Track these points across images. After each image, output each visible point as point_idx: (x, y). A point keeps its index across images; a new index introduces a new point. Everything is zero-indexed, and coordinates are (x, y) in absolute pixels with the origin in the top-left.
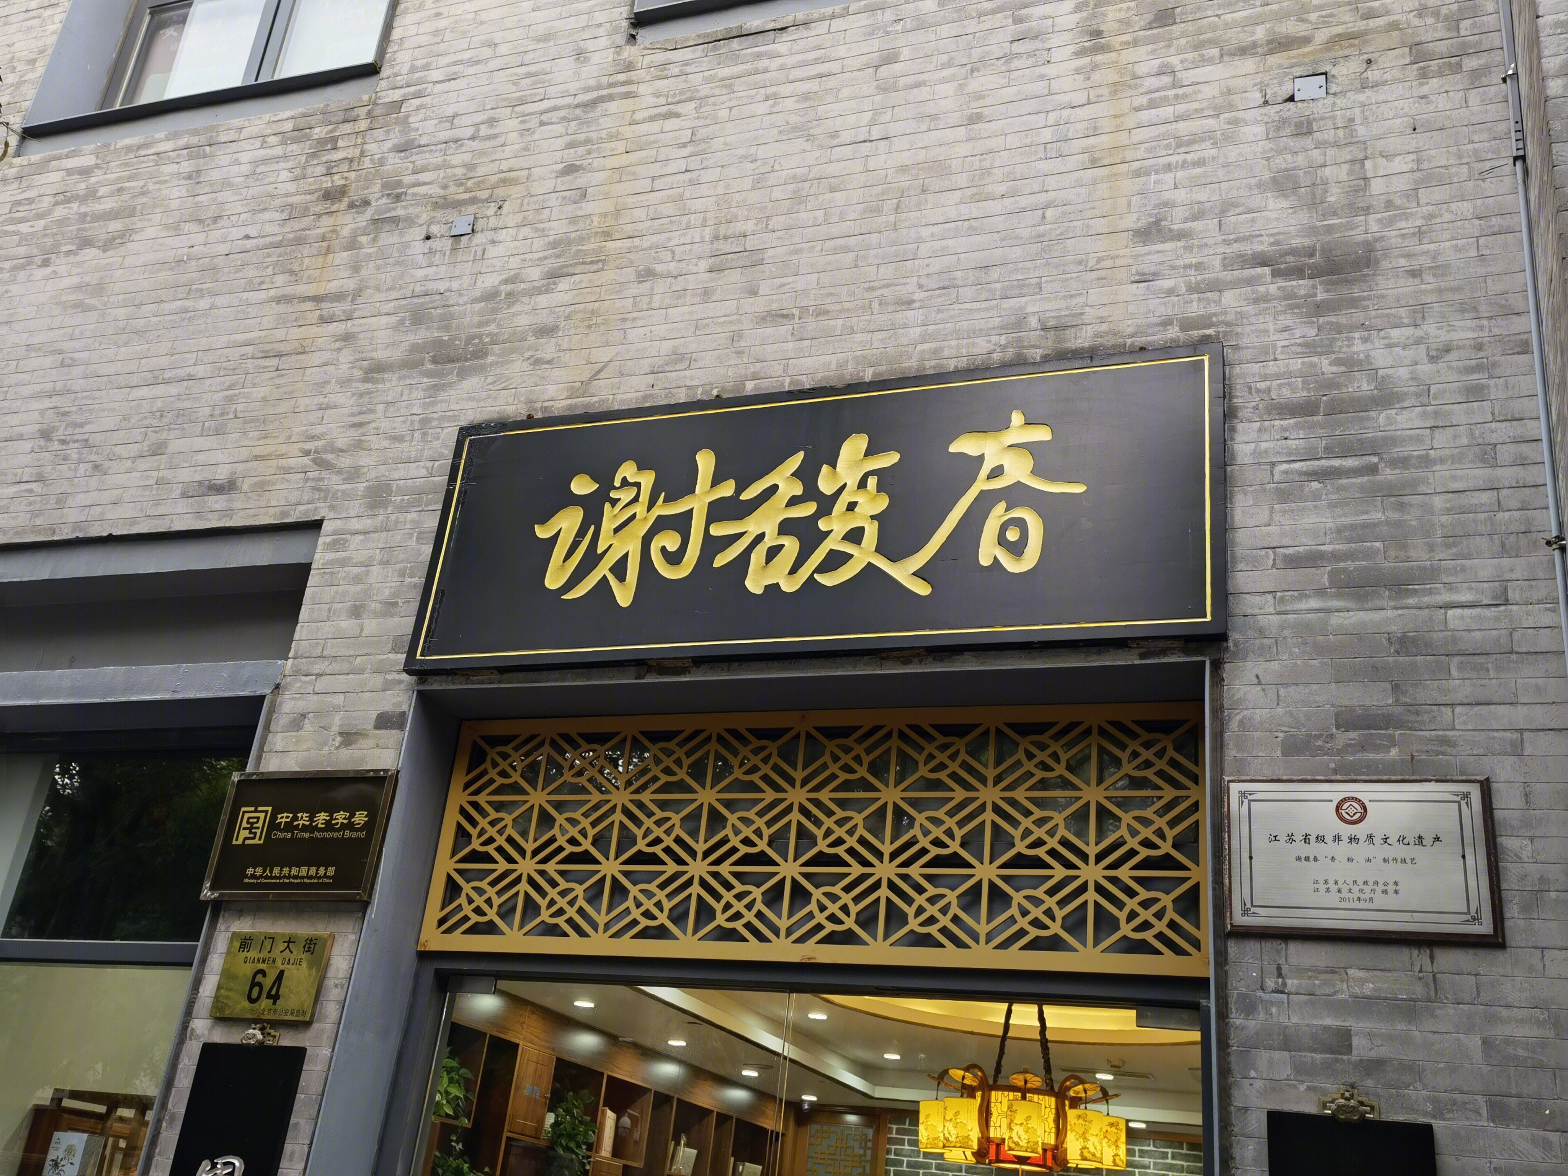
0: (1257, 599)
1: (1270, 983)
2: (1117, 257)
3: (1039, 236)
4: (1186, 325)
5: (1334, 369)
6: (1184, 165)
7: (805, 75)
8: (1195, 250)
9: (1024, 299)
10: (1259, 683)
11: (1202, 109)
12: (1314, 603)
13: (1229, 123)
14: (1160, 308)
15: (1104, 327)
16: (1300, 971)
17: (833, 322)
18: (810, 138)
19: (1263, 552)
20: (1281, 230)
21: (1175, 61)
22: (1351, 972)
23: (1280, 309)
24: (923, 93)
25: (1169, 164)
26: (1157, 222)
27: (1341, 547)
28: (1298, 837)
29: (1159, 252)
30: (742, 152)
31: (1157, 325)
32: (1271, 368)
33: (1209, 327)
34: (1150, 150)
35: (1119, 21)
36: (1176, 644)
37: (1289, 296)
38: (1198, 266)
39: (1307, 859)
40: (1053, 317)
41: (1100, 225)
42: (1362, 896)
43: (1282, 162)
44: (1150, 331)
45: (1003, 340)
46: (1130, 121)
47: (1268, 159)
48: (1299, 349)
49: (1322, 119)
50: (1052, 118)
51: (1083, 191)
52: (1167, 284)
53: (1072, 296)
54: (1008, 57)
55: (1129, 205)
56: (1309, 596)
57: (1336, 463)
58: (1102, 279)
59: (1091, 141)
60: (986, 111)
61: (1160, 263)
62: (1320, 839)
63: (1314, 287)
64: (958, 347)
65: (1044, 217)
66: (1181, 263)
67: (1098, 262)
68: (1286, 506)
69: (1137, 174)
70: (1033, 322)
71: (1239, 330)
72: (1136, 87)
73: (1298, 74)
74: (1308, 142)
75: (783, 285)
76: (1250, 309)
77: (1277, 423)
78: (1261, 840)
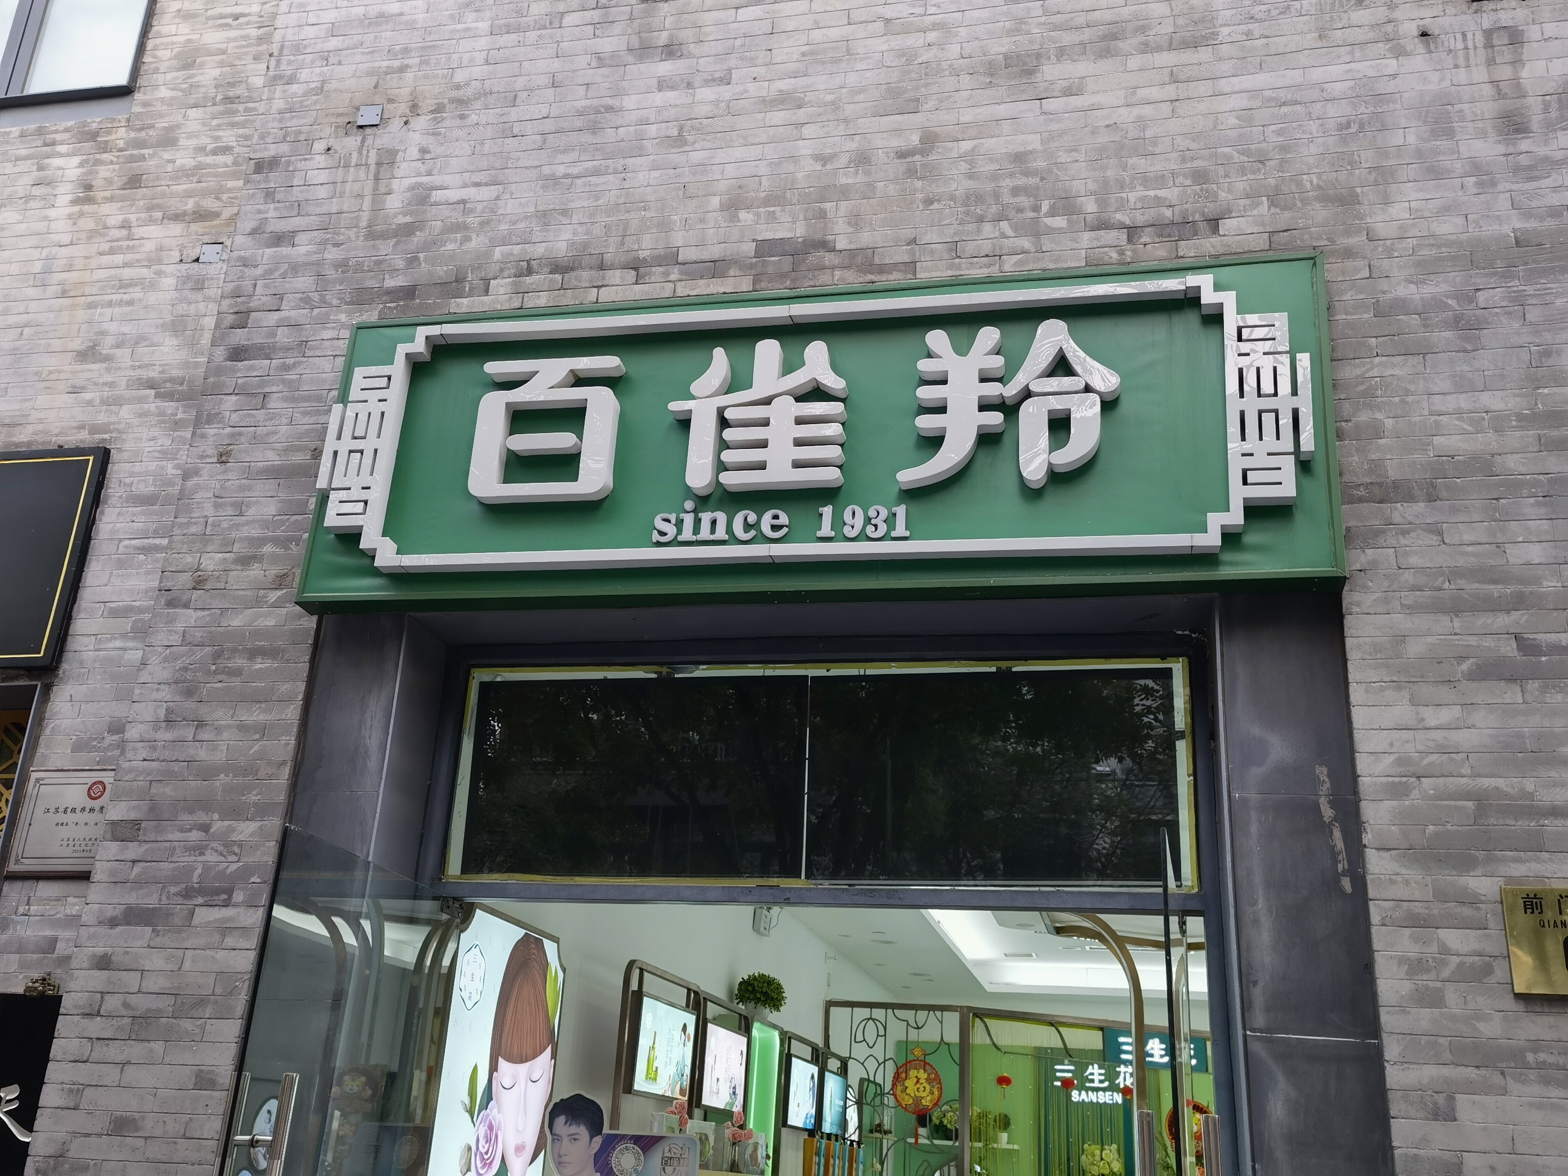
0: (85, 640)
1: (21, 910)
2: (62, 371)
3: (17, 349)
4: (93, 430)
5: (174, 472)
6: (121, 303)
8: (113, 371)
10: (71, 701)
11: (141, 260)
12: (118, 644)
13: (155, 274)
14: (80, 415)
15: (40, 427)
16: (43, 901)
19: (98, 605)
20: (168, 362)
21: (133, 217)
22: (69, 899)
23: (153, 423)
25: (111, 301)
26: (93, 347)
27: (144, 603)
28: (61, 810)
29: (89, 370)
31: (75, 428)
32: (138, 467)
33: (106, 433)
34: (102, 288)
35: (105, 179)
36: (22, 672)
37: (162, 414)
38: (112, 385)
39: (62, 824)
40: (9, 416)
41: (56, 345)
42: (86, 848)
43: (181, 309)
44: (69, 433)
46: (94, 263)
47: (173, 305)
48: (157, 455)
49: (212, 279)
50: (45, 252)
51: (51, 315)
52: (87, 396)
53: (25, 400)
54: (28, 198)
55: (79, 331)
56: (116, 638)
57: (157, 541)
58: (49, 388)
59: (66, 275)
61: (88, 379)
62: (74, 810)
63: (177, 408)
65: (22, 334)
66: (101, 380)
67: (49, 374)
68: (120, 572)
69: (91, 306)
71: (124, 436)
72: (104, 235)
73: (205, 242)
74: (199, 296)
76: (135, 421)
77: (131, 509)
78: (39, 812)
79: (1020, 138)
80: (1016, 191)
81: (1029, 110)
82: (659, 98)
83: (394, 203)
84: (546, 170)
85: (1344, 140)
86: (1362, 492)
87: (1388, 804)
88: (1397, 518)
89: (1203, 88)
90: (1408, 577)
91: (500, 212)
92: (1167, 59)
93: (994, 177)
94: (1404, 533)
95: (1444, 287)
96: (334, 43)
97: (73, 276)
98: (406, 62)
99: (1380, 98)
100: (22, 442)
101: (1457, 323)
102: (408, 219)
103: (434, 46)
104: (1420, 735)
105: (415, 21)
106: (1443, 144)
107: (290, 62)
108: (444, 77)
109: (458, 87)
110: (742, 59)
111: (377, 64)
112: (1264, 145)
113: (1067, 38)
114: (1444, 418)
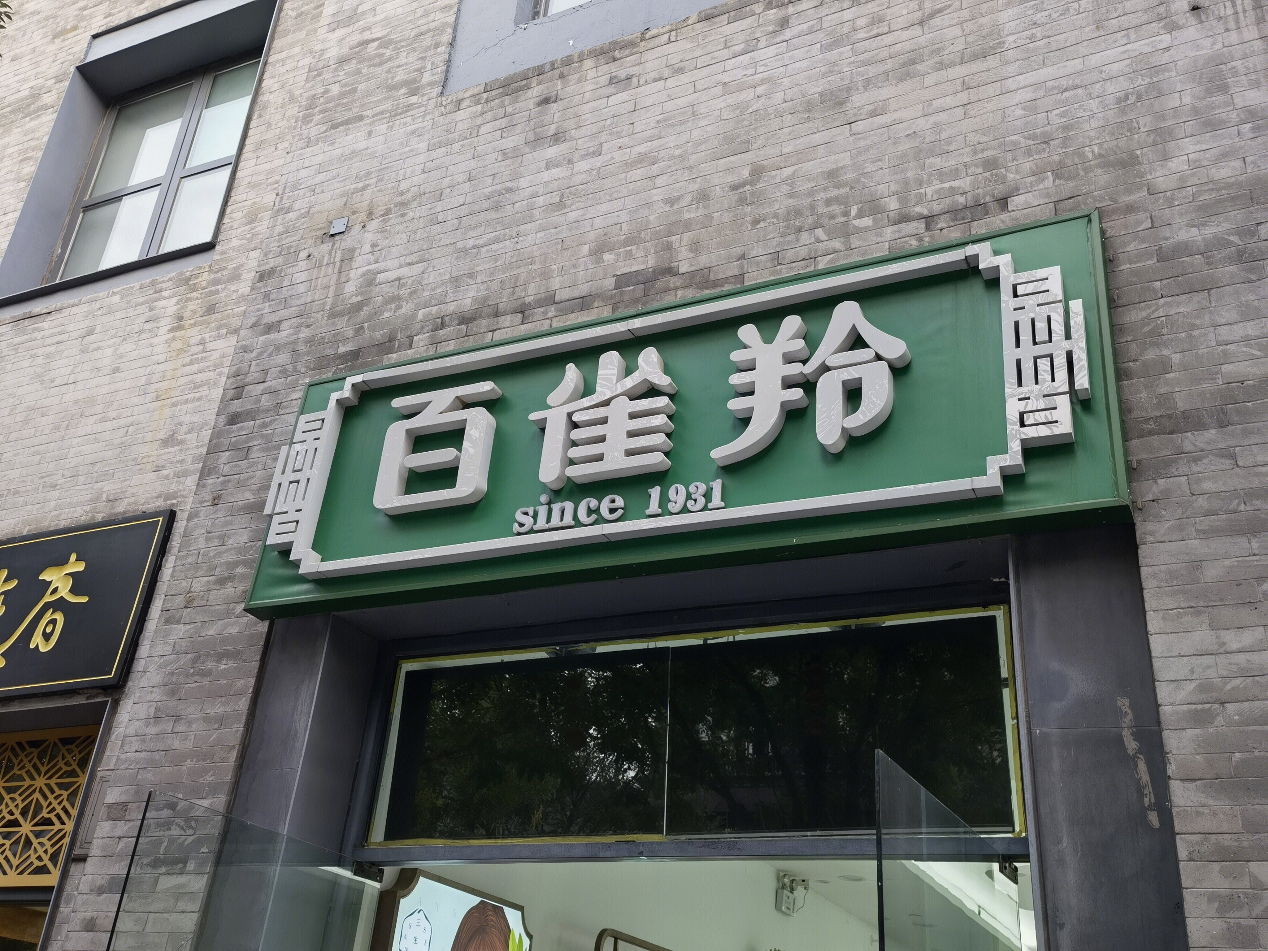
2: (150, 456)
7: (52, 342)
9: (104, 483)
13: (218, 375)
14: (159, 487)
15: (132, 500)
17: (19, 499)
21: (207, 336)
26: (172, 435)
29: (169, 453)
31: (155, 497)
34: (182, 391)
35: (192, 311)
44: (151, 501)
45: (88, 508)
51: (148, 415)
53: (125, 481)
54: (141, 332)
58: (141, 469)
60: (122, 365)
61: (167, 460)
64: (68, 513)
69: (174, 405)
70: (104, 497)
72: (188, 351)
79: (832, 158)
80: (828, 202)
81: (842, 135)
82: (546, 176)
83: (350, 288)
84: (460, 245)
85: (1123, 112)
86: (1152, 426)
87: (1190, 732)
88: (1187, 446)
89: (991, 90)
90: (1202, 502)
91: (426, 282)
92: (959, 71)
93: (811, 193)
94: (1196, 460)
95: (1226, 226)
96: (321, 178)
97: (165, 385)
98: (367, 182)
99: (1156, 69)
100: (120, 513)
101: (1240, 257)
102: (359, 298)
103: (387, 167)
104: (1222, 660)
105: (376, 152)
106: (1219, 99)
107: (289, 197)
108: (393, 188)
109: (402, 194)
110: (610, 134)
111: (348, 188)
112: (1048, 128)
113: (872, 71)
114: (1232, 347)
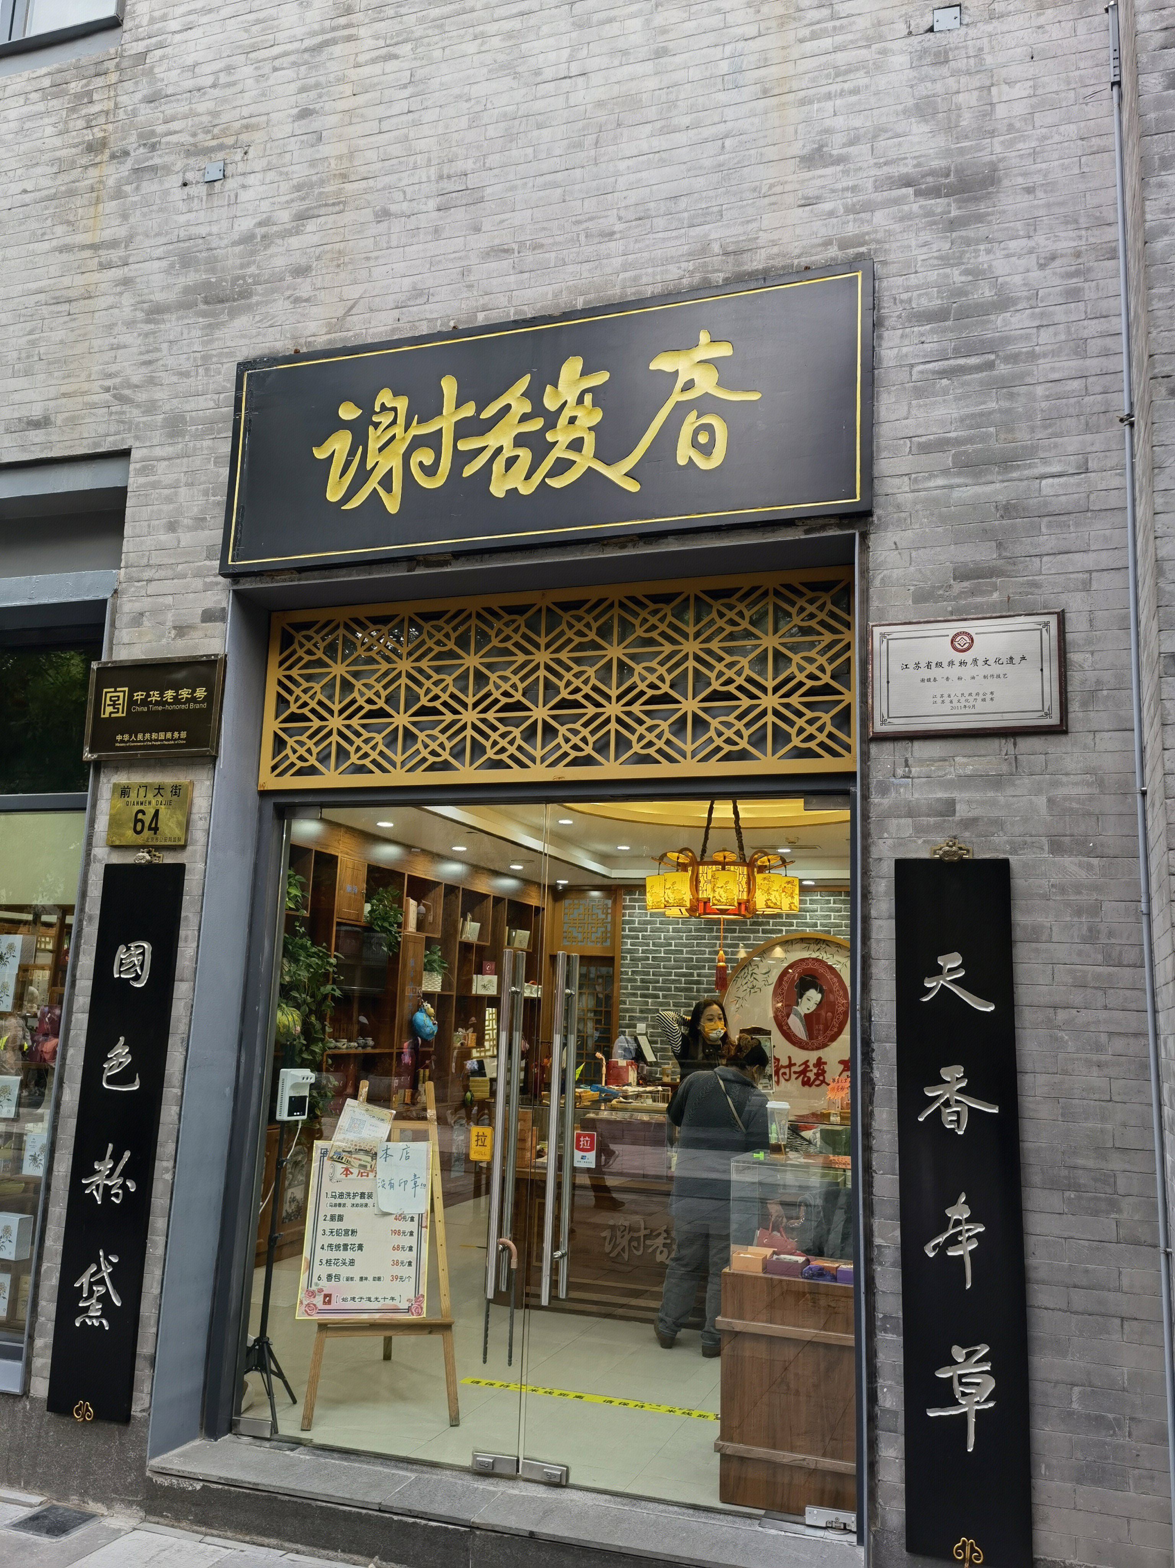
0: (896, 481)
1: (900, 772)
2: (786, 182)
3: (720, 165)
4: (844, 245)
5: (963, 278)
6: (842, 94)
7: (508, 13)
8: (852, 174)
9: (707, 227)
10: (897, 549)
11: (857, 40)
12: (940, 481)
13: (879, 53)
14: (822, 230)
15: (775, 250)
16: (921, 762)
17: (547, 255)
18: (516, 76)
19: (902, 442)
20: (923, 153)
22: (957, 759)
23: (920, 225)
24: (613, 29)
25: (830, 93)
26: (820, 148)
27: (963, 433)
28: (923, 664)
29: (820, 177)
30: (456, 91)
31: (819, 245)
32: (913, 280)
33: (862, 245)
34: (813, 80)
36: (832, 521)
37: (929, 213)
38: (854, 189)
39: (929, 680)
40: (732, 243)
41: (771, 153)
42: (967, 704)
43: (925, 89)
44: (814, 251)
45: (691, 266)
46: (795, 53)
47: (912, 87)
48: (936, 262)
49: (957, 48)
50: (728, 49)
51: (756, 120)
52: (827, 206)
53: (748, 222)
55: (796, 132)
56: (937, 476)
57: (962, 361)
58: (773, 204)
59: (762, 72)
60: (671, 45)
61: (823, 187)
62: (939, 665)
63: (949, 205)
64: (654, 272)
65: (723, 147)
66: (839, 186)
67: (770, 188)
68: (921, 402)
69: (803, 102)
70: (716, 248)
71: (887, 246)
72: (800, 19)
73: (937, 6)
74: (945, 70)
75: (503, 221)
76: (897, 227)
77: (916, 329)
78: (895, 668)
97: (774, 71)
100: (757, 270)
